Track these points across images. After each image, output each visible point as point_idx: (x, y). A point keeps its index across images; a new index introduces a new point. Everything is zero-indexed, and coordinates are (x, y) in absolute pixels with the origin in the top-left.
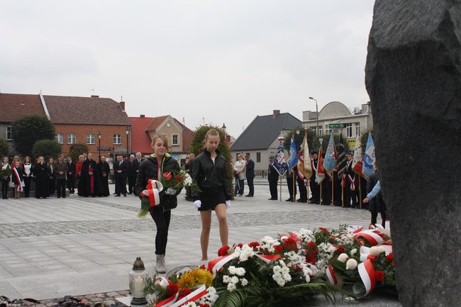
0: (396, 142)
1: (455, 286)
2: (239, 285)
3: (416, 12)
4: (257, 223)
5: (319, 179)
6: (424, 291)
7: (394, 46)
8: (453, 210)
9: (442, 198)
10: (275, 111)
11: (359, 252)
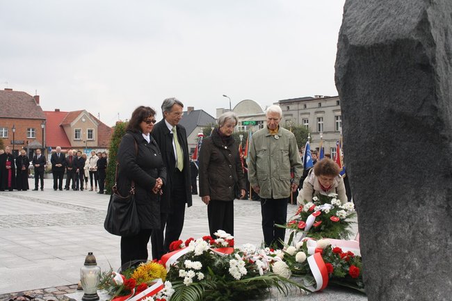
0: (367, 137)
1: (423, 277)
2: (195, 279)
3: (392, 11)
6: (391, 282)
7: (369, 43)
8: (424, 204)
9: (413, 192)
10: (190, 108)
11: (305, 245)
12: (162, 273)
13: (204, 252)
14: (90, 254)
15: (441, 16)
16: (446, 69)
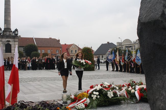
0: (147, 52)
2: (97, 98)
3: (153, 11)
4: (102, 78)
5: (122, 64)
6: (157, 100)
7: (146, 21)
10: (108, 42)
11: (135, 87)
12: (87, 96)
13: (100, 89)
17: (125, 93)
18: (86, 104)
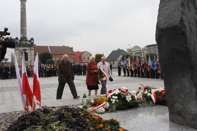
0: (166, 57)
1: (185, 100)
2: (116, 102)
3: (172, 17)
5: (133, 69)
6: (175, 102)
7: (165, 28)
8: (184, 78)
9: (181, 74)
10: (118, 49)
11: (151, 91)
12: (106, 100)
13: (118, 93)
14: (85, 94)
15: (188, 18)
16: (190, 34)
17: (141, 97)
18: (106, 108)
